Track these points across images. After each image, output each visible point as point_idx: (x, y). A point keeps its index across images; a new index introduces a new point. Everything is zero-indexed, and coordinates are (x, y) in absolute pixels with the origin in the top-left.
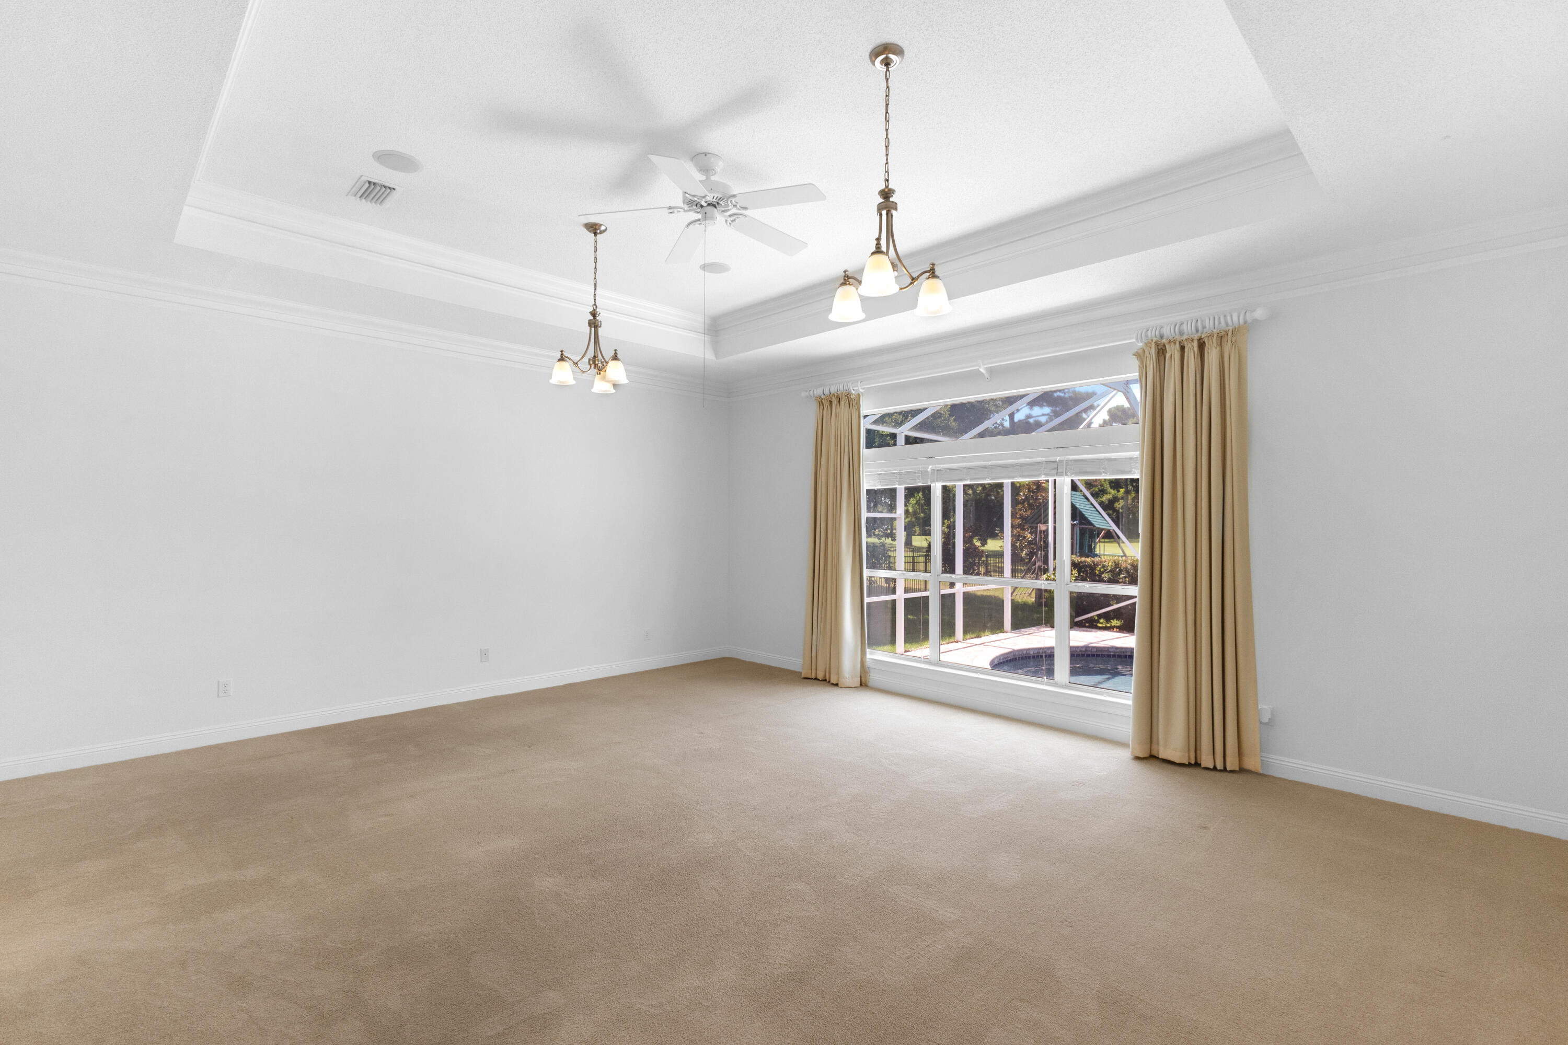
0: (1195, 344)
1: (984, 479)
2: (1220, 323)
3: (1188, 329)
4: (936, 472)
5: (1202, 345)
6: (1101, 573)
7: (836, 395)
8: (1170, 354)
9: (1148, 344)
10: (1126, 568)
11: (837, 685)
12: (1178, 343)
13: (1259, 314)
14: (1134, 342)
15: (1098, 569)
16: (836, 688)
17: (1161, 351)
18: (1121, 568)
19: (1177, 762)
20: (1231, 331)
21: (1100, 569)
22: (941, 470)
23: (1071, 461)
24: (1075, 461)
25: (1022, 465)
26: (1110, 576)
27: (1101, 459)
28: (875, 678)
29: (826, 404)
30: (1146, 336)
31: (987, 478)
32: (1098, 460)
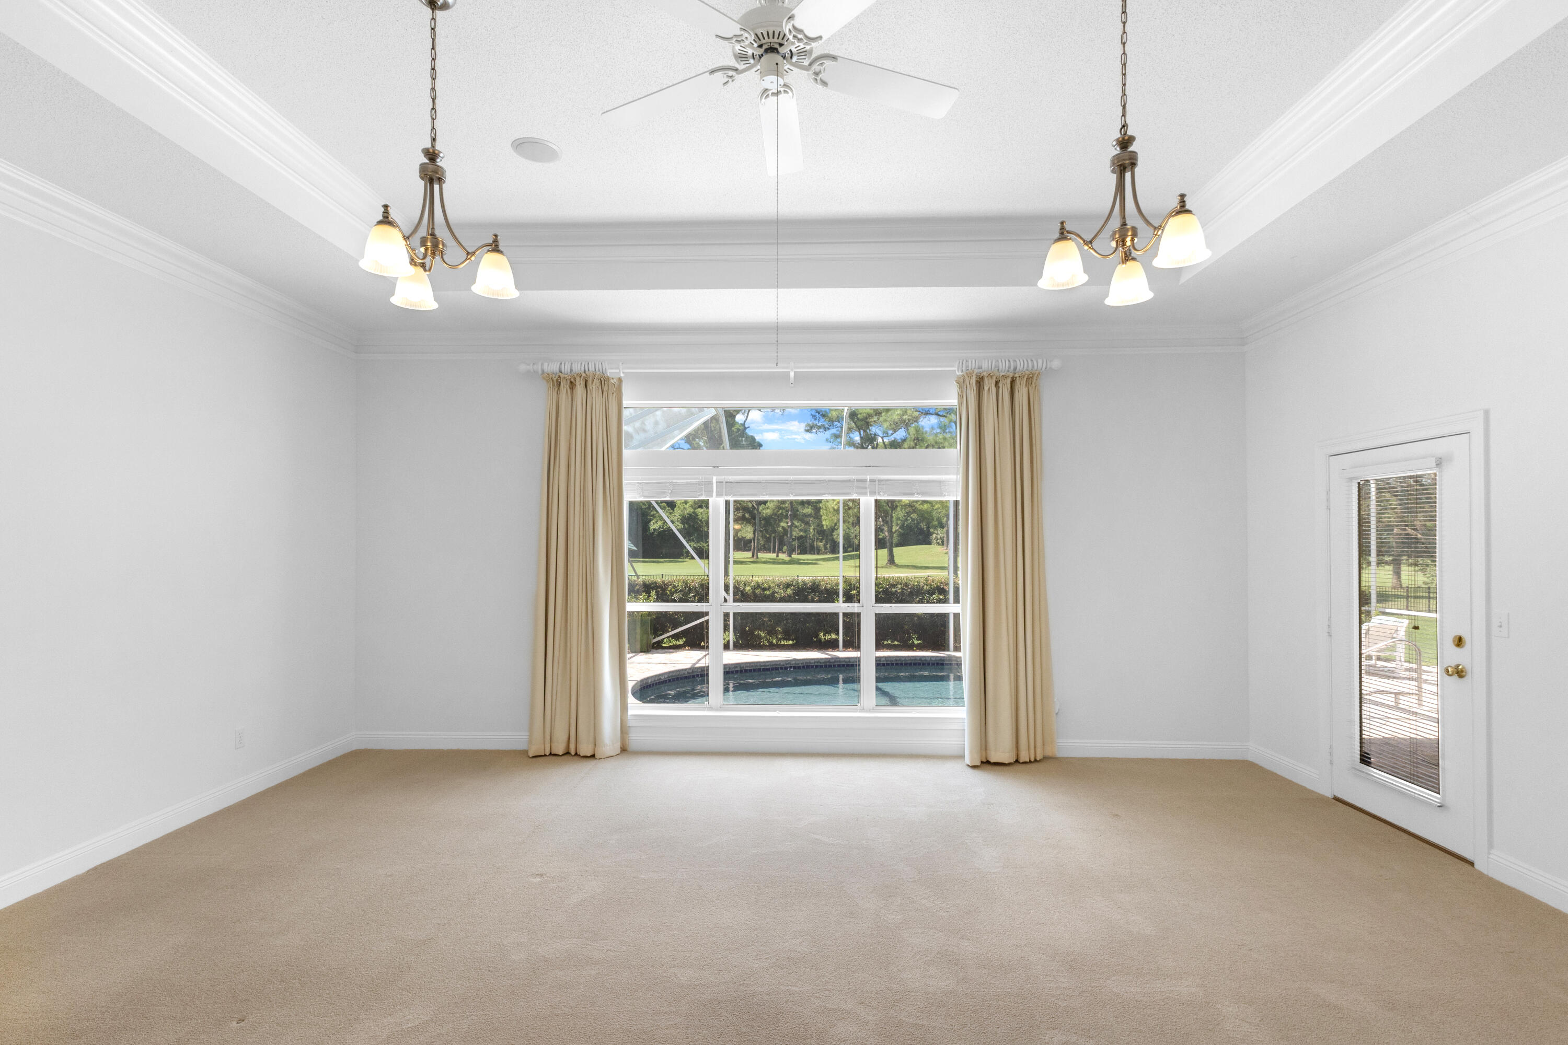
0: (1009, 381)
1: (787, 494)
2: (1028, 366)
3: (1004, 366)
4: (724, 484)
5: (1013, 381)
6: (672, 594)
7: (584, 375)
8: (988, 387)
9: (969, 375)
10: (695, 588)
11: (593, 756)
12: (994, 378)
13: (1056, 364)
14: (955, 370)
15: (669, 589)
16: (592, 763)
17: (980, 382)
18: (690, 588)
19: (1007, 763)
20: (1037, 374)
21: (671, 589)
22: (731, 482)
23: (882, 480)
24: (887, 481)
25: (829, 482)
26: (681, 596)
27: (913, 481)
28: (636, 739)
29: (565, 386)
30: (967, 366)
31: (790, 493)
32: (909, 481)
